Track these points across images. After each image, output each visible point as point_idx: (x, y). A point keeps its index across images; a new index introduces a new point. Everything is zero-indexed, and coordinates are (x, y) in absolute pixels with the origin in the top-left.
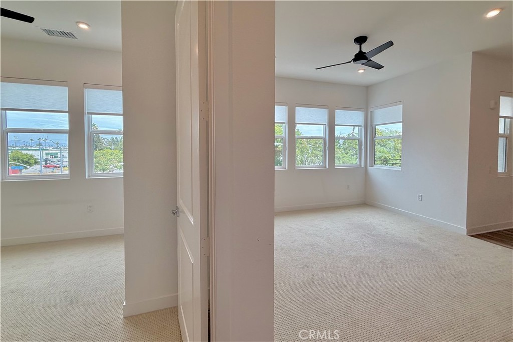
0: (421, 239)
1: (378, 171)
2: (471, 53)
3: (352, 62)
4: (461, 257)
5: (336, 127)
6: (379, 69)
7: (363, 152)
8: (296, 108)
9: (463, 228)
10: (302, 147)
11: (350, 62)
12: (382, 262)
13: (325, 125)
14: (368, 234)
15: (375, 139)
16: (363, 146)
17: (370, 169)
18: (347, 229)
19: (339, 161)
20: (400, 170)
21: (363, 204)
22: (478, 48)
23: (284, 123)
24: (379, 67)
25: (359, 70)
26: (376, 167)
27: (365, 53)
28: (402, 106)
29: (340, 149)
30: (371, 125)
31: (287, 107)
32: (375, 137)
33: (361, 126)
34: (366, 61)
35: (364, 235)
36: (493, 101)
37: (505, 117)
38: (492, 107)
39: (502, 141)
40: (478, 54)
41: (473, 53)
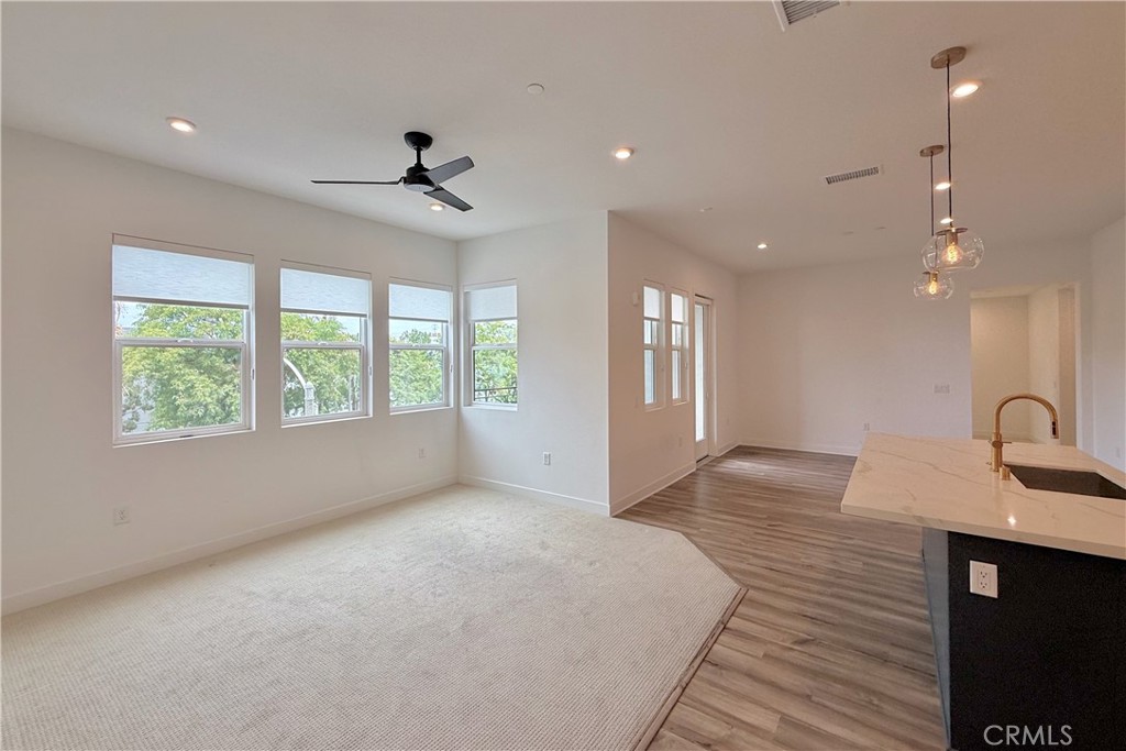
1: (482, 413)
2: (606, 212)
3: (401, 184)
4: (598, 565)
5: (391, 321)
6: (464, 210)
7: (452, 374)
8: (282, 270)
9: (605, 506)
10: (344, 357)
11: (398, 183)
13: (365, 316)
15: (474, 348)
16: (452, 363)
17: (465, 410)
18: (406, 559)
19: (430, 386)
20: (516, 409)
21: (451, 485)
23: (247, 307)
24: (463, 206)
25: (432, 205)
26: (477, 405)
27: (427, 170)
28: (515, 287)
29: (430, 360)
30: (466, 321)
31: (253, 266)
32: (474, 344)
33: (447, 322)
34: (432, 189)
35: (441, 564)
36: (635, 296)
37: (652, 319)
38: (635, 301)
39: (648, 355)
40: (613, 215)
41: (609, 212)
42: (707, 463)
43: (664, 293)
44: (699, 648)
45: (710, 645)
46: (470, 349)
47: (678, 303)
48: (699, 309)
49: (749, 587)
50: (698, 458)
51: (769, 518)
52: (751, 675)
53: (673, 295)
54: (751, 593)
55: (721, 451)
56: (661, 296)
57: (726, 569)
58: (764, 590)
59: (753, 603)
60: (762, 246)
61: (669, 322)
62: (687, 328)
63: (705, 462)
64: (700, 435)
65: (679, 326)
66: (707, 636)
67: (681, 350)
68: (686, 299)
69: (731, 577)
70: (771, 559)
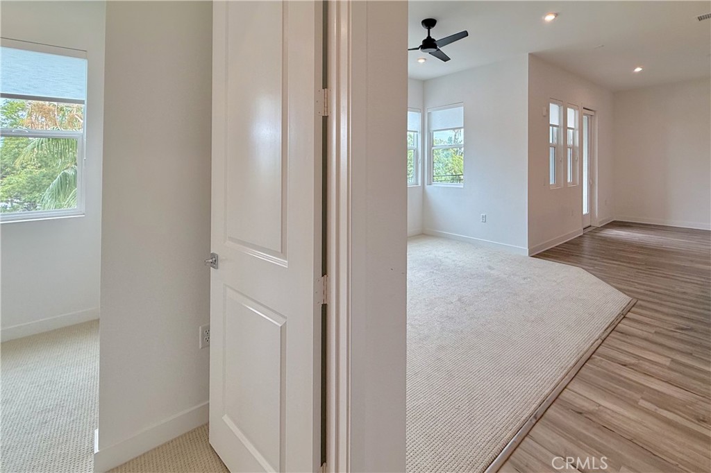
0: (490, 268)
1: (439, 189)
2: (528, 54)
3: (420, 49)
6: (445, 61)
7: (420, 165)
9: (525, 249)
11: (418, 49)
12: (459, 300)
14: (437, 270)
15: (433, 148)
16: (420, 158)
17: (427, 187)
20: (462, 187)
21: (419, 235)
22: (535, 50)
24: (445, 59)
25: (418, 59)
26: (435, 184)
27: (433, 40)
28: (463, 108)
30: (429, 131)
32: (433, 146)
33: (417, 132)
34: (434, 50)
35: (433, 272)
36: (545, 108)
37: (553, 126)
38: (544, 113)
39: (552, 150)
40: (533, 56)
41: (529, 54)
42: (591, 231)
43: (562, 108)
44: (608, 324)
45: (616, 324)
46: (431, 149)
47: (571, 113)
48: (585, 118)
49: (638, 299)
50: (585, 226)
51: (646, 264)
52: (646, 339)
53: (568, 109)
54: (639, 302)
55: (601, 223)
56: (560, 109)
57: (620, 289)
58: (649, 302)
59: (641, 307)
60: (638, 69)
61: (566, 128)
62: (577, 132)
63: (589, 230)
64: (585, 211)
65: (571, 131)
66: (613, 319)
67: (573, 148)
68: (577, 112)
69: (625, 293)
70: (651, 286)
